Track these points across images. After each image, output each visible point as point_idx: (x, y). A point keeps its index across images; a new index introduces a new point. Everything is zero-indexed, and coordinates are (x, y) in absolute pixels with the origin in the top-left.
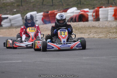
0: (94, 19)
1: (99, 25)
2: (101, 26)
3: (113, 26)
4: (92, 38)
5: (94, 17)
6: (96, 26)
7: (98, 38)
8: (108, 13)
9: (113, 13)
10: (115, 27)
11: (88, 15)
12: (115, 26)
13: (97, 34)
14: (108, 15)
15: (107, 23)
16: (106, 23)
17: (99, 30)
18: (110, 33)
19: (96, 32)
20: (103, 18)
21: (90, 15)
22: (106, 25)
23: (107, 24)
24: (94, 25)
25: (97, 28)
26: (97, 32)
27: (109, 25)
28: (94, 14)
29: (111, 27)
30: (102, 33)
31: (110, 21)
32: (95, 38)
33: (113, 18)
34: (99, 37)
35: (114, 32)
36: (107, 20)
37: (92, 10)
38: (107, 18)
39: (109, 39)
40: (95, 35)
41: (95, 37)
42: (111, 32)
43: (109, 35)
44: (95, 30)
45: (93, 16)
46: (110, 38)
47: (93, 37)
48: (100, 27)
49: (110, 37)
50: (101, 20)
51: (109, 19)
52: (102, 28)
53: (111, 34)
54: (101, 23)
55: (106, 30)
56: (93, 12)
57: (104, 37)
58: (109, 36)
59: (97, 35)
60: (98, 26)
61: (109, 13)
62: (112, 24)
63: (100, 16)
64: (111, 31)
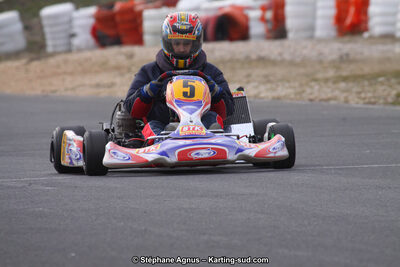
0: (269, 31)
1: (280, 54)
2: (287, 56)
3: (330, 58)
5: (270, 26)
6: (272, 57)
8: (315, 10)
9: (333, 12)
10: (333, 62)
11: (247, 18)
12: (334, 57)
13: (269, 86)
14: (314, 17)
15: (310, 45)
16: (306, 47)
17: (279, 72)
18: (313, 84)
19: (266, 76)
20: (298, 30)
21: (256, 19)
22: (305, 52)
23: (308, 50)
24: (263, 54)
25: (274, 63)
26: (271, 78)
27: (317, 54)
28: (269, 15)
29: (321, 62)
30: (288, 81)
31: (320, 40)
32: (261, 98)
33: (333, 32)
34: (275, 94)
35: (326, 80)
36: (311, 37)
38: (312, 28)
39: (309, 103)
40: (262, 88)
41: (262, 95)
42: (316, 80)
43: (311, 87)
44: (264, 72)
45: (264, 21)
46: (311, 100)
47: (256, 97)
48: (283, 61)
49: (312, 97)
50: (291, 35)
51: (319, 33)
52: (292, 63)
53: (317, 87)
54: (289, 47)
55: (303, 71)
57: (292, 96)
58: (311, 94)
59: (268, 90)
60: (279, 58)
61: (320, 13)
62: (326, 50)
63: (290, 23)
64: (320, 76)
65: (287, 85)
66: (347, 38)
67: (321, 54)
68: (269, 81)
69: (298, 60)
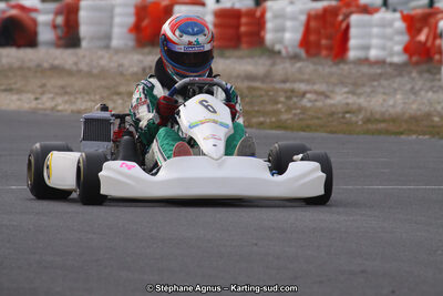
0: (59, 38)
1: (76, 64)
2: (83, 66)
3: (131, 70)
4: (48, 112)
5: (60, 32)
6: (67, 67)
7: (72, 111)
8: (112, 17)
9: (131, 20)
10: (135, 74)
11: (35, 22)
12: (135, 69)
13: (66, 98)
14: (111, 25)
15: (107, 56)
16: (102, 57)
17: (77, 83)
18: (115, 97)
19: (63, 87)
20: (92, 39)
21: (46, 24)
22: (102, 62)
23: (106, 61)
24: (56, 62)
25: (70, 73)
26: (68, 90)
27: (116, 65)
28: (60, 20)
29: (122, 74)
30: (88, 94)
31: (117, 51)
32: (58, 111)
33: (130, 41)
34: (74, 107)
36: (108, 47)
37: (52, 6)
38: (108, 37)
40: (59, 100)
41: (60, 108)
42: (119, 94)
43: (114, 102)
44: (60, 82)
45: (55, 27)
47: (53, 109)
48: (79, 71)
50: (84, 44)
51: (115, 43)
52: (89, 74)
53: (120, 101)
54: (84, 57)
55: (103, 83)
56: (57, 13)
59: (66, 102)
60: (74, 68)
61: (117, 20)
62: (126, 62)
63: (84, 30)
65: (87, 98)
66: (146, 50)
67: (120, 65)
68: (66, 93)
69: (95, 71)
